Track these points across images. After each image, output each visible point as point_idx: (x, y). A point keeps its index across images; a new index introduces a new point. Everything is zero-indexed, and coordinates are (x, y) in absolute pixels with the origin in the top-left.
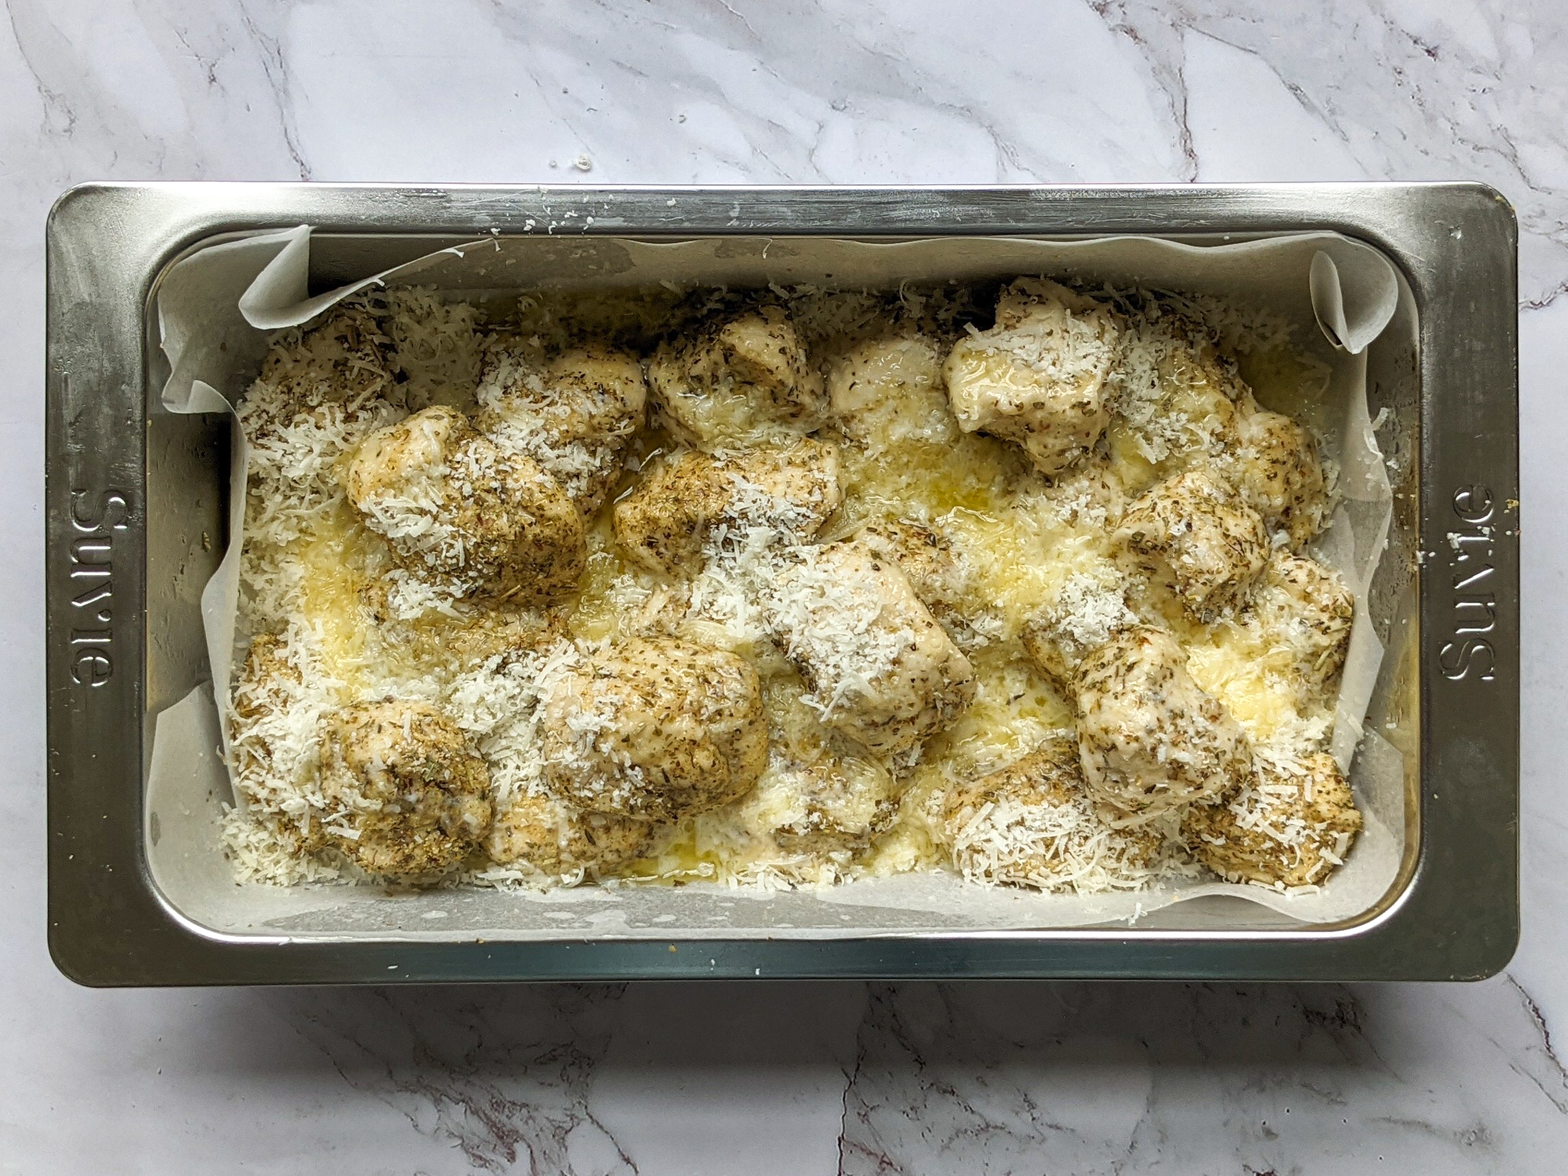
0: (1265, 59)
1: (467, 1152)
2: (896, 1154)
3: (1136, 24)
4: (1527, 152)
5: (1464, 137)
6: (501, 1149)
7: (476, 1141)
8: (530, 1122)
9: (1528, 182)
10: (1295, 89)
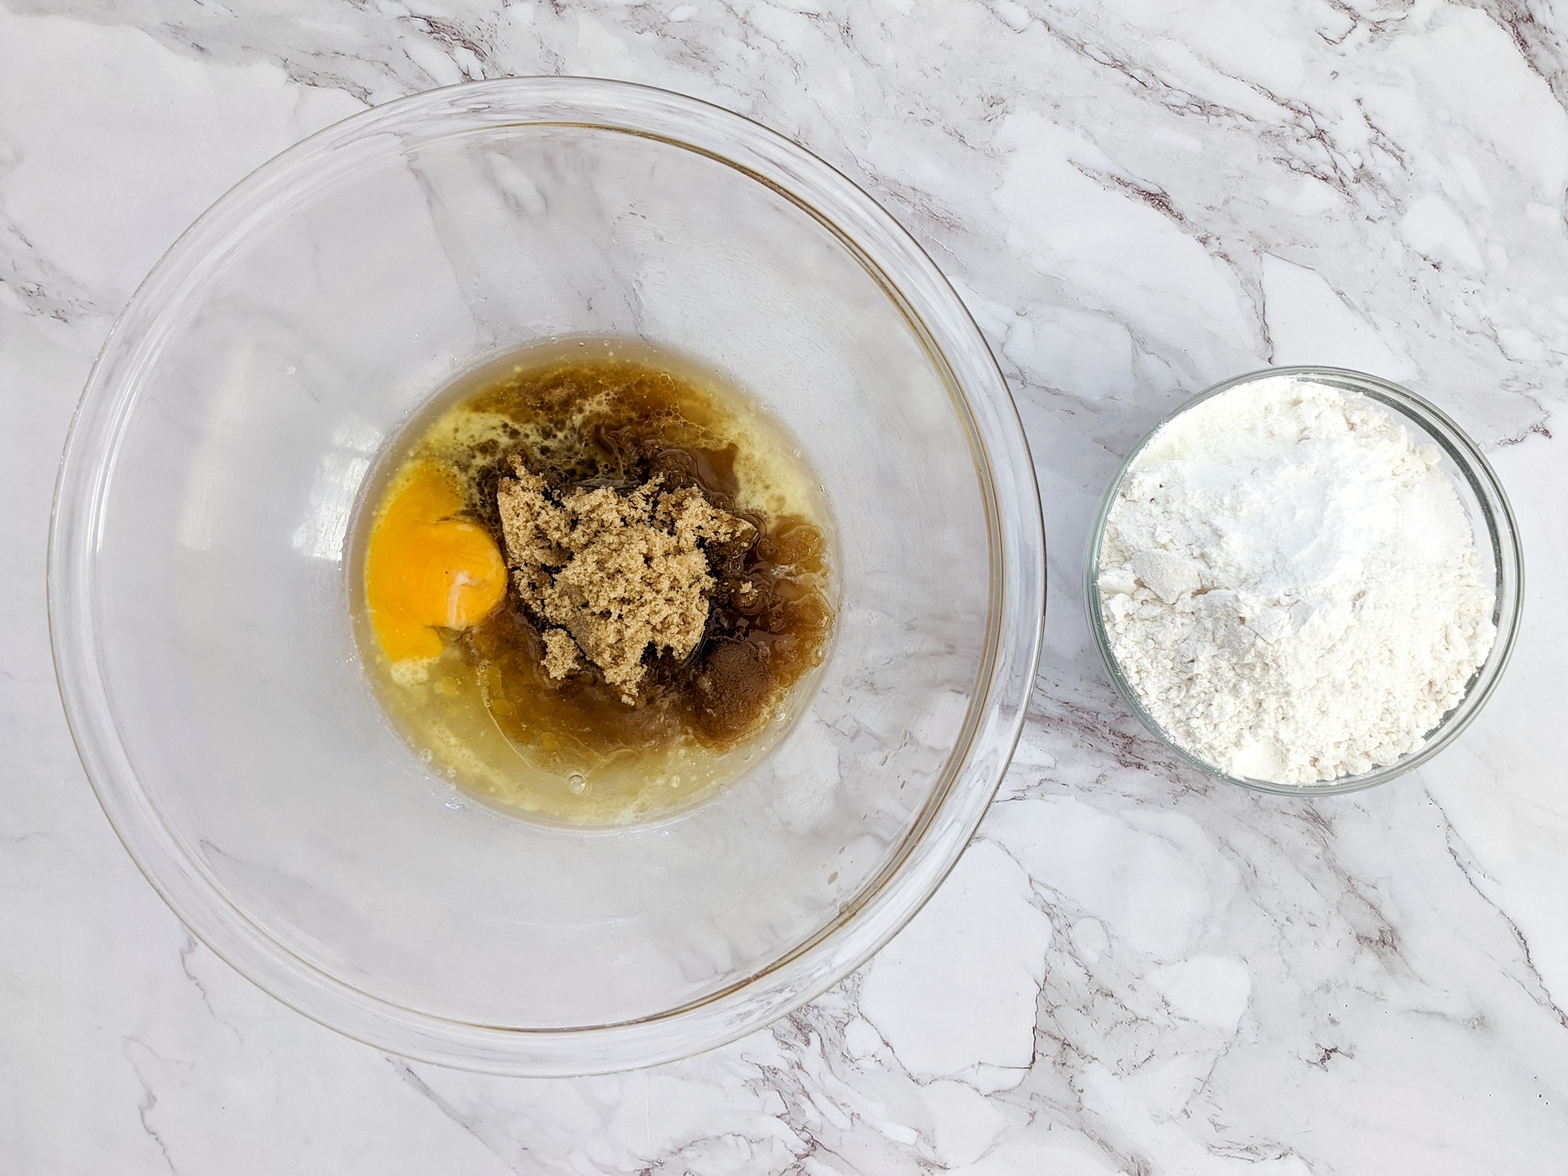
0: (1320, 274)
1: (777, 1039)
2: (1072, 1039)
3: (1228, 251)
4: (1504, 335)
5: (1460, 325)
6: (800, 1036)
7: (783, 1032)
8: (820, 1018)
9: (1506, 355)
10: (1340, 294)
